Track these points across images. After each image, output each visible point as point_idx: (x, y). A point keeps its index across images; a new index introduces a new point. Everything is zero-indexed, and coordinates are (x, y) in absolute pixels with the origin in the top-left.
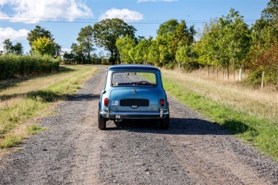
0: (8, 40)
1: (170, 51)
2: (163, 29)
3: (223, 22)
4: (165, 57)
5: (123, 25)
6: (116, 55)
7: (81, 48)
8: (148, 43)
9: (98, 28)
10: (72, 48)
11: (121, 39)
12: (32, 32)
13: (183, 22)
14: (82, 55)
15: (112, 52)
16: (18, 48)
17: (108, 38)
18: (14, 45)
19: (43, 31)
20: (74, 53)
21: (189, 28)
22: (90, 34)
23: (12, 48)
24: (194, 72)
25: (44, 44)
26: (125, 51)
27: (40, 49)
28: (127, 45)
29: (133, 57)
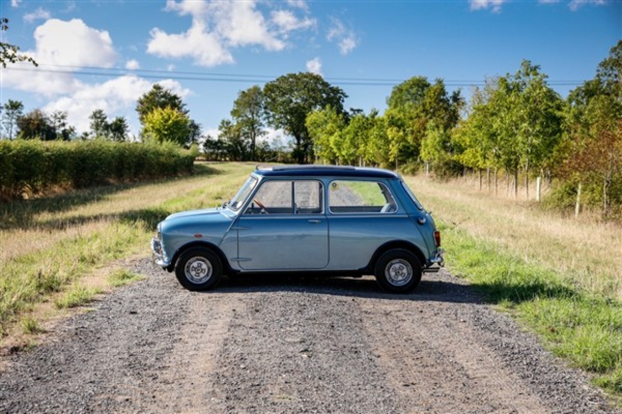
0: (100, 112)
1: (410, 138)
2: (399, 96)
3: (507, 86)
4: (400, 151)
5: (320, 87)
6: (306, 146)
7: (238, 130)
8: (369, 123)
9: (273, 91)
10: (220, 128)
11: (316, 115)
12: (145, 96)
13: (440, 82)
14: (240, 143)
15: (298, 138)
16: (118, 128)
17: (292, 112)
18: (110, 121)
19: (165, 95)
20: (225, 139)
21: (450, 94)
22: (257, 104)
23: (107, 127)
24: (453, 182)
25: (167, 121)
26: (323, 137)
27: (158, 131)
28: (329, 127)
29: (339, 149)
